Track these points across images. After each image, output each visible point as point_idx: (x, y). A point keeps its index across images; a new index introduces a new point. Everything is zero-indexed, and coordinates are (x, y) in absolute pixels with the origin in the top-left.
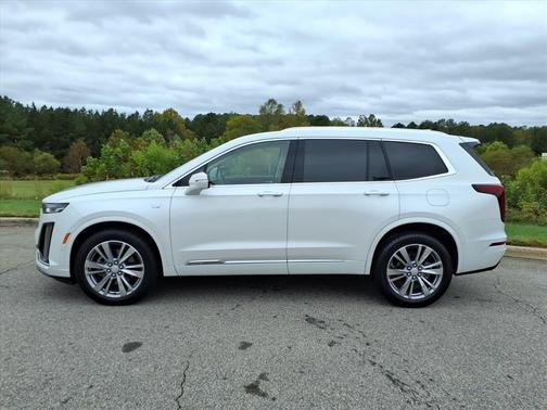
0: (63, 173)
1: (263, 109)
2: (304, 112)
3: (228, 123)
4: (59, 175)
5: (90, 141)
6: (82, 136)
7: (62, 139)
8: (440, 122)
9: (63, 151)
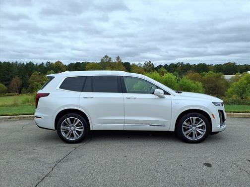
0: (9, 93)
1: (102, 60)
2: (121, 61)
3: (87, 66)
4: (7, 94)
5: (21, 77)
6: (17, 75)
7: (6, 77)
8: (178, 63)
9: (8, 82)
